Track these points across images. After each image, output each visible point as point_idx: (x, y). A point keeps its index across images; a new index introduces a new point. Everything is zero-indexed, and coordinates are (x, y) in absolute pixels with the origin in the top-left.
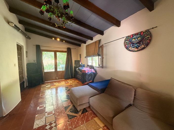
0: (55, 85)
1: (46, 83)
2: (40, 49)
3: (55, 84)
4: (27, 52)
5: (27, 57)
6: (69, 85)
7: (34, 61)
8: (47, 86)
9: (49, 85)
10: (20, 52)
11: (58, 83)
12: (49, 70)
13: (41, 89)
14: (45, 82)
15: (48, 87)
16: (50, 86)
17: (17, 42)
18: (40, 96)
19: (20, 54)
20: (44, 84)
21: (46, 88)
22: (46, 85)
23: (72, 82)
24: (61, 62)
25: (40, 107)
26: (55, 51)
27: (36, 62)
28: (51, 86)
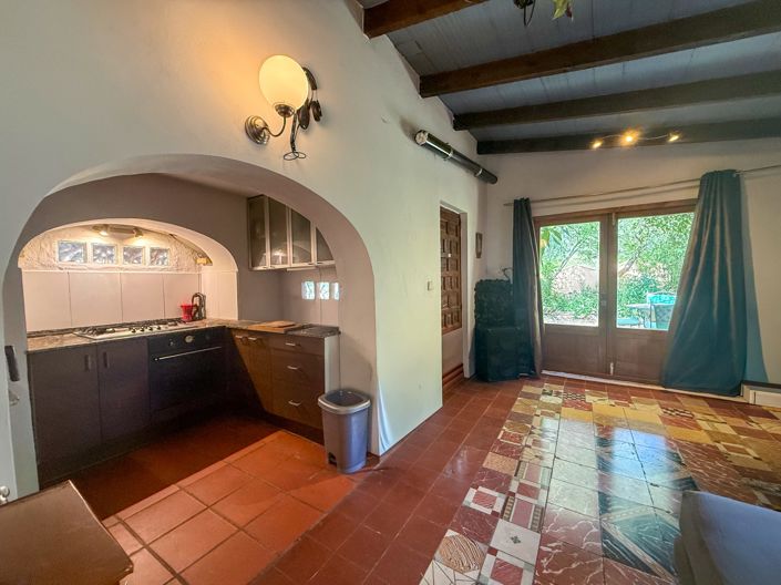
0: (589, 407)
1: (543, 381)
2: (529, 215)
3: (589, 399)
4: (479, 237)
5: (479, 255)
6: (698, 445)
7: (504, 270)
8: (544, 399)
9: (558, 394)
10: (453, 237)
11: (610, 397)
12: (583, 315)
13: (515, 400)
14: (544, 372)
15: (547, 406)
16: (559, 401)
17: (442, 202)
18: (499, 437)
19: (454, 245)
20: (537, 382)
21: (539, 408)
22: (544, 393)
23: (726, 429)
24: (660, 279)
25: (479, 498)
26: (609, 215)
27: (510, 273)
28: (565, 404)
